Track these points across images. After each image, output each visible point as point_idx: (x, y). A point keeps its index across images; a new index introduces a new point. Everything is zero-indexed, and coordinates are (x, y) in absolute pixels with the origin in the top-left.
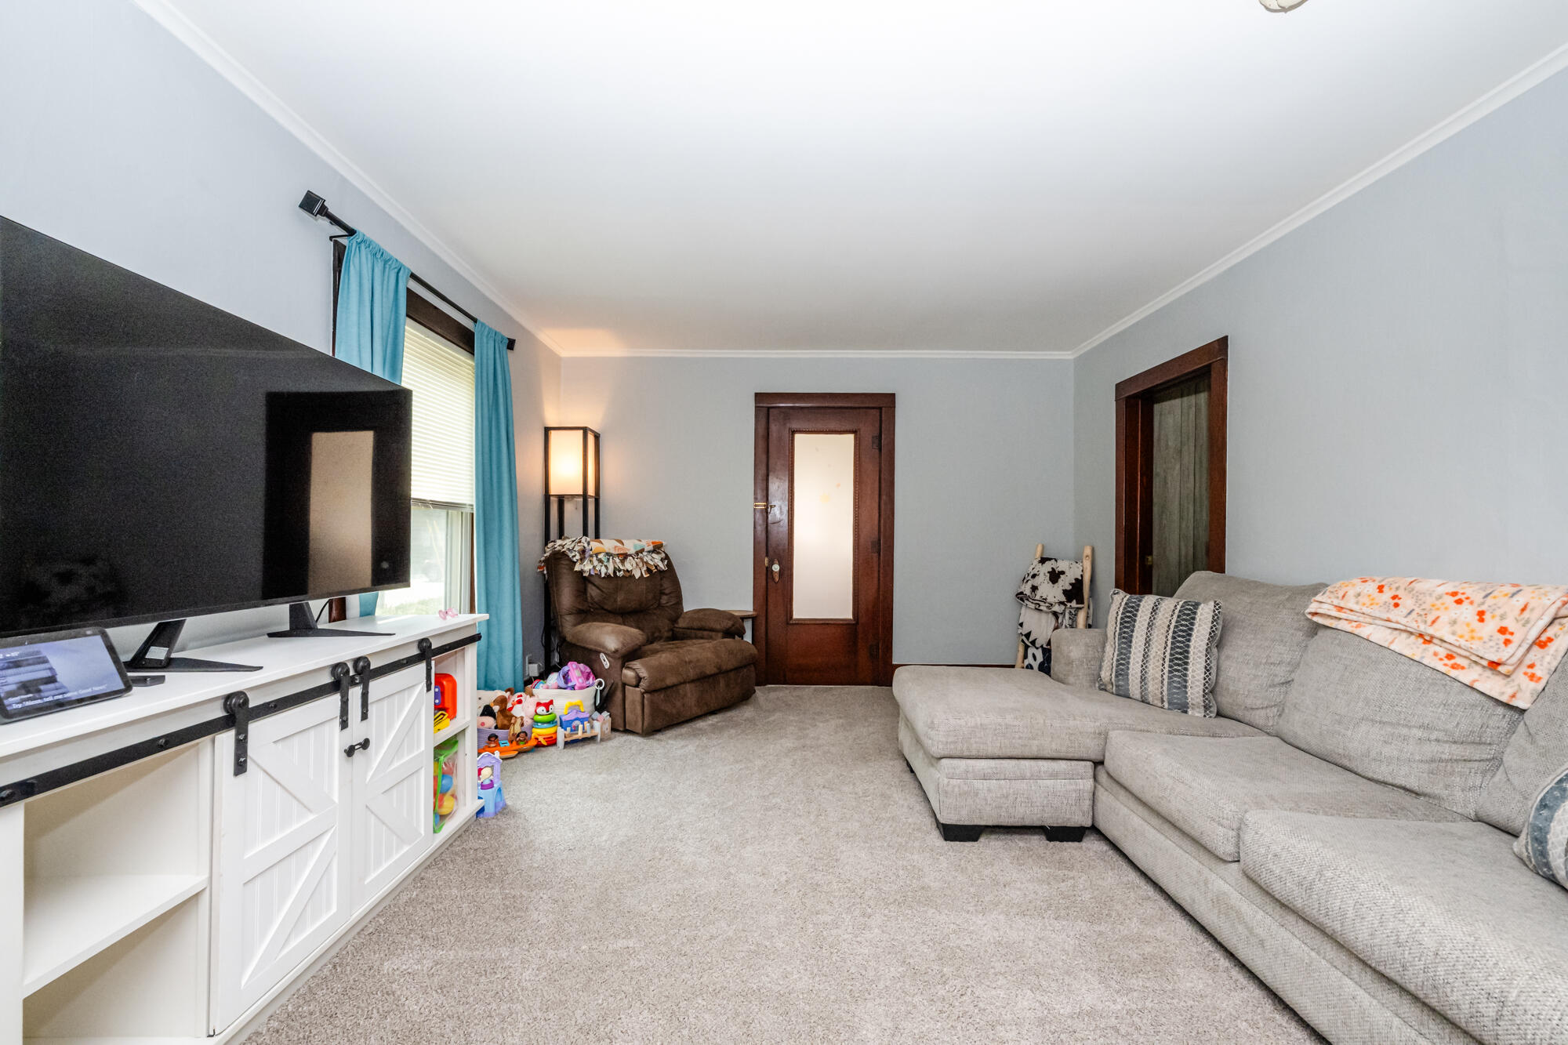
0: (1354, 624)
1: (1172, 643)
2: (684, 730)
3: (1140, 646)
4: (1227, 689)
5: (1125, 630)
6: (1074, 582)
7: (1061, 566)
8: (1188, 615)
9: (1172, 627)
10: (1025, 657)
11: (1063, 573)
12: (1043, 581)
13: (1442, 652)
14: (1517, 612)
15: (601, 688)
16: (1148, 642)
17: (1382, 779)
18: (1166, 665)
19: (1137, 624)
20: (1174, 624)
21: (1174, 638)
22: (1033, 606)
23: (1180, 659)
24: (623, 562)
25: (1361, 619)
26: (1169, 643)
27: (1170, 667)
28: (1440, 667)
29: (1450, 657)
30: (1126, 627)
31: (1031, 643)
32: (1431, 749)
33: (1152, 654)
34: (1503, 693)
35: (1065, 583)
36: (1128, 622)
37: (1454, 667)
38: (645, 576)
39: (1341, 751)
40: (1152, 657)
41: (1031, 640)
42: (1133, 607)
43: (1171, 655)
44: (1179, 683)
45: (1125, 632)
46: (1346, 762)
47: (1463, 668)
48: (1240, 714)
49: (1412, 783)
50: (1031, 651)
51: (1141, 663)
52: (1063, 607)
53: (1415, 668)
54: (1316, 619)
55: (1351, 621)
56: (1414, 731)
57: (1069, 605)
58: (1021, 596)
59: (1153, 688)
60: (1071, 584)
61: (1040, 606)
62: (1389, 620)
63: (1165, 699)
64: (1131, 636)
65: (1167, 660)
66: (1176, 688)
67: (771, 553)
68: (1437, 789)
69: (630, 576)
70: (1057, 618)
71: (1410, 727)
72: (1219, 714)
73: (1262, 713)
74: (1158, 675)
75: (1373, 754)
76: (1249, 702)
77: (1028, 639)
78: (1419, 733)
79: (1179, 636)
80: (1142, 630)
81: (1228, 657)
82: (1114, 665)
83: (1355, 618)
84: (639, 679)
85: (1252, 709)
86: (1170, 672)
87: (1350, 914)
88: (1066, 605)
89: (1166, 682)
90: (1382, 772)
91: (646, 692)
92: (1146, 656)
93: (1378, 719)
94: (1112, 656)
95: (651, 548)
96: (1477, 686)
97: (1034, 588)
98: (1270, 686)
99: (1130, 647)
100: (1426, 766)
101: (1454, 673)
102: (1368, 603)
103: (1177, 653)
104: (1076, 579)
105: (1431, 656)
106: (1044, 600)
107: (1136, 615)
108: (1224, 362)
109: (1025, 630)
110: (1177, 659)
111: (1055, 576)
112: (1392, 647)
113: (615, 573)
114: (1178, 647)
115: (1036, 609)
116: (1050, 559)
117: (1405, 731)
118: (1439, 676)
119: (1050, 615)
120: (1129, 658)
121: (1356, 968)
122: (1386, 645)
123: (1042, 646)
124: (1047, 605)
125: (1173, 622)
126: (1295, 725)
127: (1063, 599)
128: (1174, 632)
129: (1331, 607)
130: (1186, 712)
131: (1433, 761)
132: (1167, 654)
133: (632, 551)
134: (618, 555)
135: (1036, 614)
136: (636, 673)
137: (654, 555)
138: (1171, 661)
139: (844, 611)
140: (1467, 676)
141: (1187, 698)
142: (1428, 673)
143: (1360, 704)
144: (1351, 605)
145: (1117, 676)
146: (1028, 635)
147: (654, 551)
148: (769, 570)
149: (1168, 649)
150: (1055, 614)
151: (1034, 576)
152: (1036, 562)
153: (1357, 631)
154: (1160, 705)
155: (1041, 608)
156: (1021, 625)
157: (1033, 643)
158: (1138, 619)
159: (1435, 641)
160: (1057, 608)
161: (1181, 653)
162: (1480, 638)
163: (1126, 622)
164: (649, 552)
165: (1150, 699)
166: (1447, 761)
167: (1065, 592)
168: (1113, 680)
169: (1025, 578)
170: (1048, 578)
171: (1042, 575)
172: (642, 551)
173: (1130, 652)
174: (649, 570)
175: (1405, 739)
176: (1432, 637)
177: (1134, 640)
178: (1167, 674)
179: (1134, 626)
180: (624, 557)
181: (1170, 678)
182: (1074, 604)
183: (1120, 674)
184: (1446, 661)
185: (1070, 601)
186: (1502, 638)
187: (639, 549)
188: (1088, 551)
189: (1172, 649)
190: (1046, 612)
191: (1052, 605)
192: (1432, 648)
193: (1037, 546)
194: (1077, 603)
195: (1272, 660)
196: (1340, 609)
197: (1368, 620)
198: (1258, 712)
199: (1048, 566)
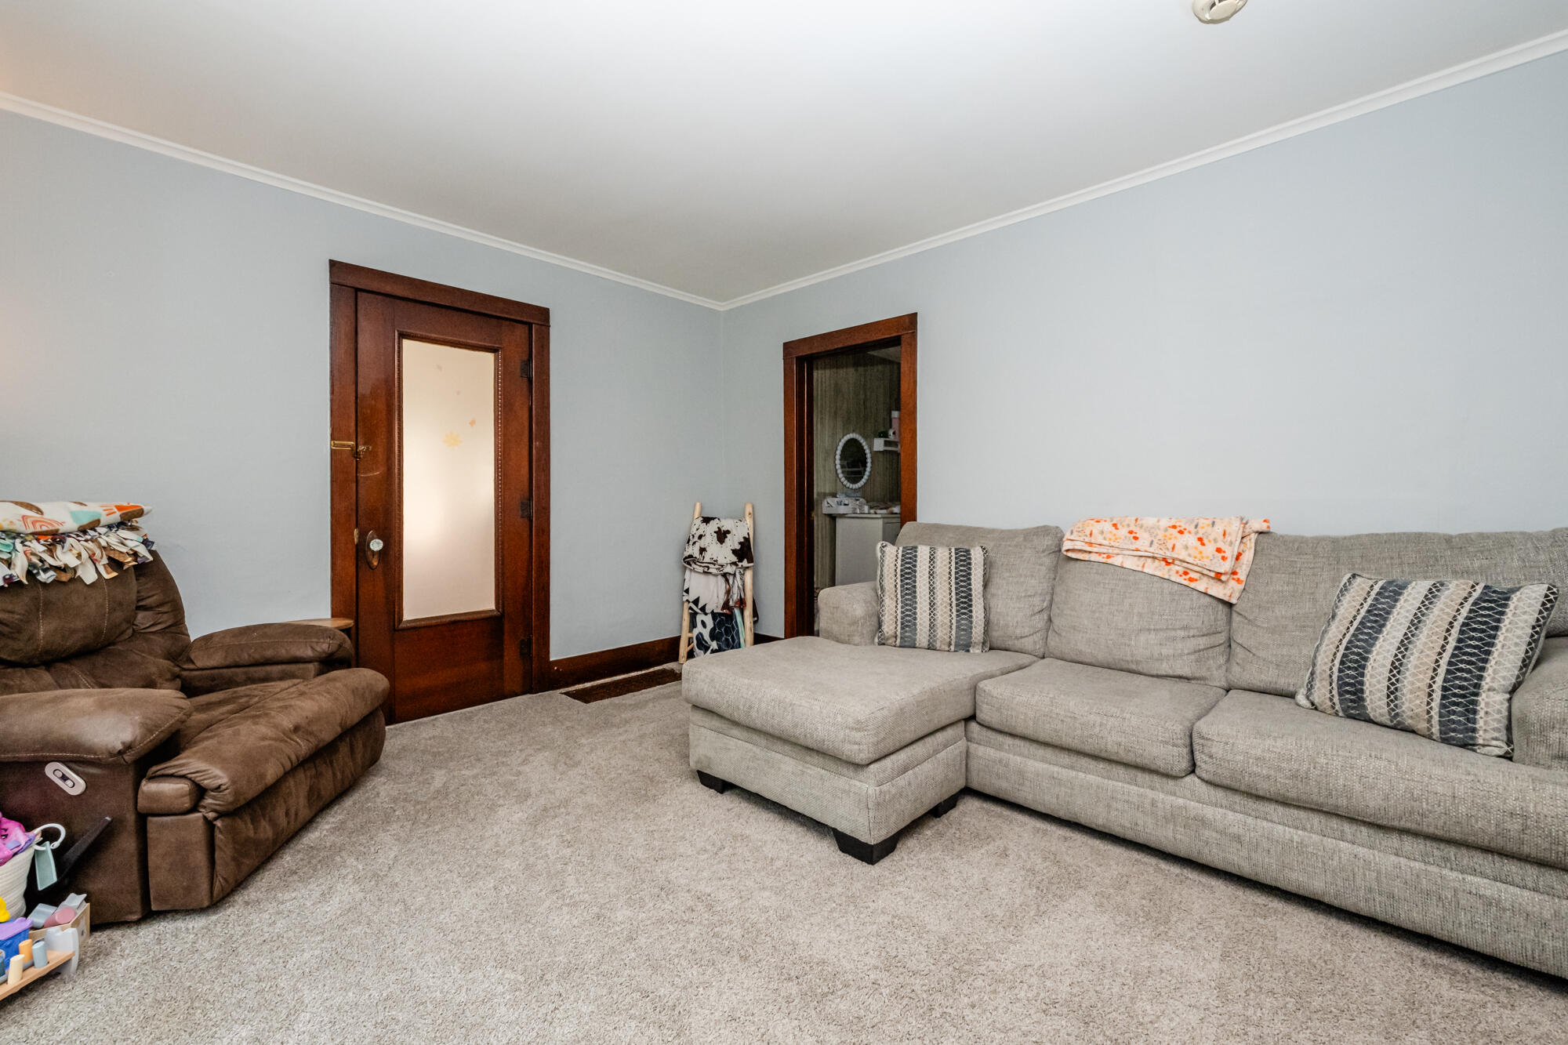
0: (1105, 556)
1: (956, 589)
2: (287, 859)
3: (925, 595)
4: (998, 624)
5: (907, 581)
6: (742, 540)
7: (726, 525)
8: (964, 561)
9: (953, 573)
10: (693, 625)
11: (728, 532)
12: (710, 540)
13: (1181, 570)
14: (1222, 537)
15: (56, 844)
16: (932, 590)
17: (1165, 674)
18: (954, 610)
19: (918, 574)
20: (954, 570)
21: (957, 583)
22: (701, 570)
23: (965, 603)
24: (51, 550)
25: (1110, 551)
26: (953, 589)
27: (958, 611)
28: (1181, 580)
29: (1186, 573)
30: (907, 578)
31: (701, 609)
32: (1192, 644)
33: (938, 601)
34: (1225, 594)
35: (733, 542)
36: (909, 573)
37: (1191, 580)
38: (107, 576)
39: (1129, 658)
40: (938, 604)
41: (700, 606)
42: (910, 558)
43: (957, 600)
44: (966, 625)
45: (907, 584)
46: (1133, 667)
47: (1196, 580)
48: (1009, 643)
49: (1186, 671)
50: (700, 618)
51: (928, 612)
52: (734, 567)
53: (1166, 585)
54: (1070, 554)
55: (1100, 554)
56: (1179, 632)
57: (740, 564)
58: (689, 560)
59: (942, 633)
60: (740, 543)
61: (708, 568)
62: (1137, 550)
63: (953, 642)
64: (915, 587)
65: (954, 605)
66: (963, 630)
67: (363, 521)
68: (1203, 673)
69: (71, 580)
70: (727, 581)
71: (1174, 629)
72: (991, 649)
73: (1030, 639)
74: (947, 621)
75: (1156, 656)
76: (1018, 632)
77: (697, 606)
78: (1182, 633)
79: (962, 581)
80: (924, 580)
81: (993, 595)
82: (899, 618)
83: (1105, 551)
84: (200, 792)
85: (1022, 637)
86: (958, 616)
87: (1358, 787)
88: (737, 565)
89: (954, 627)
90: (1164, 668)
91: (221, 815)
92: (932, 605)
93: (1152, 627)
94: (895, 609)
95: (116, 517)
96: (1210, 592)
97: (702, 550)
98: (1032, 615)
99: (915, 597)
100: (1192, 657)
101: (1192, 585)
102: (1113, 538)
103: (962, 597)
104: (745, 538)
105: (1173, 573)
106: (715, 562)
107: (915, 566)
108: (914, 335)
109: (692, 597)
110: (962, 602)
111: (722, 536)
112: (1146, 570)
113: (30, 574)
114: (962, 592)
115: (705, 572)
116: (713, 519)
117: (1173, 633)
118: (1183, 588)
119: (720, 577)
120: (915, 608)
121: (1348, 828)
122: (1140, 569)
123: (712, 612)
124: (717, 566)
125: (953, 568)
126: (1080, 643)
127: (735, 559)
128: (956, 578)
129: (1083, 544)
130: (968, 651)
131: (1195, 652)
132: (953, 599)
133: (70, 525)
134: (37, 536)
135: (703, 578)
136: (193, 782)
137: (124, 533)
138: (957, 605)
139: (483, 599)
140: (1202, 585)
141: (971, 638)
142: (1176, 587)
143: (1135, 618)
144: (1100, 540)
145: (902, 628)
146: (696, 602)
147: (121, 525)
148: (362, 548)
149: (953, 594)
150: (725, 575)
151: (700, 537)
152: (698, 522)
153: (1109, 561)
154: (947, 649)
155: (710, 571)
156: (687, 591)
157: (703, 609)
158: (918, 569)
159: (1177, 562)
160: (729, 569)
161: (965, 597)
162: (1207, 557)
163: (906, 573)
164: (110, 527)
165: (938, 645)
166: (1203, 650)
167: (734, 552)
168: (898, 633)
169: (689, 540)
170: (716, 538)
171: (708, 535)
172: (94, 525)
173: (916, 603)
174: (115, 564)
175: (1174, 639)
176: (1174, 559)
177: (918, 590)
178: (955, 618)
179: (915, 577)
180: (56, 539)
181: (957, 621)
182: (745, 563)
183: (907, 626)
184: (1184, 577)
185: (741, 560)
186: (1220, 555)
187: (85, 521)
188: (749, 509)
189: (957, 594)
190: (716, 575)
191: (722, 566)
192: (1174, 568)
193: (695, 505)
194: (749, 562)
195: (1029, 593)
196: (1091, 544)
197: (1117, 551)
198: (1026, 639)
199: (713, 526)
